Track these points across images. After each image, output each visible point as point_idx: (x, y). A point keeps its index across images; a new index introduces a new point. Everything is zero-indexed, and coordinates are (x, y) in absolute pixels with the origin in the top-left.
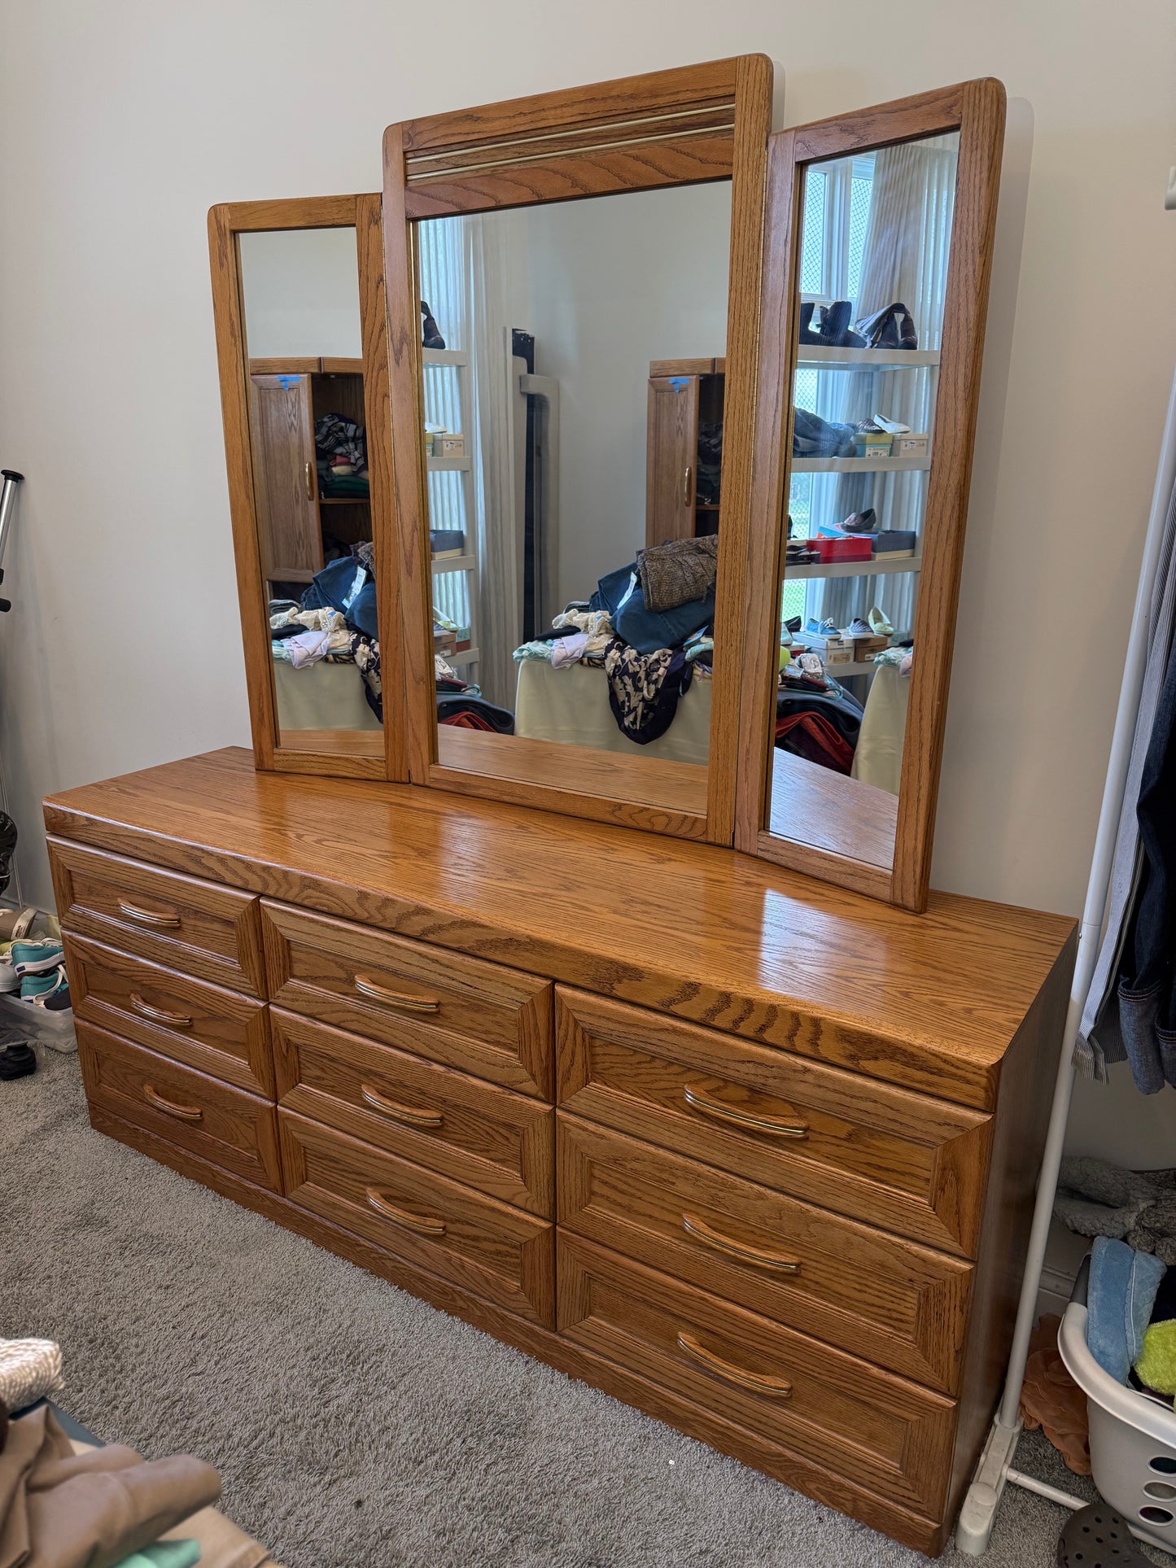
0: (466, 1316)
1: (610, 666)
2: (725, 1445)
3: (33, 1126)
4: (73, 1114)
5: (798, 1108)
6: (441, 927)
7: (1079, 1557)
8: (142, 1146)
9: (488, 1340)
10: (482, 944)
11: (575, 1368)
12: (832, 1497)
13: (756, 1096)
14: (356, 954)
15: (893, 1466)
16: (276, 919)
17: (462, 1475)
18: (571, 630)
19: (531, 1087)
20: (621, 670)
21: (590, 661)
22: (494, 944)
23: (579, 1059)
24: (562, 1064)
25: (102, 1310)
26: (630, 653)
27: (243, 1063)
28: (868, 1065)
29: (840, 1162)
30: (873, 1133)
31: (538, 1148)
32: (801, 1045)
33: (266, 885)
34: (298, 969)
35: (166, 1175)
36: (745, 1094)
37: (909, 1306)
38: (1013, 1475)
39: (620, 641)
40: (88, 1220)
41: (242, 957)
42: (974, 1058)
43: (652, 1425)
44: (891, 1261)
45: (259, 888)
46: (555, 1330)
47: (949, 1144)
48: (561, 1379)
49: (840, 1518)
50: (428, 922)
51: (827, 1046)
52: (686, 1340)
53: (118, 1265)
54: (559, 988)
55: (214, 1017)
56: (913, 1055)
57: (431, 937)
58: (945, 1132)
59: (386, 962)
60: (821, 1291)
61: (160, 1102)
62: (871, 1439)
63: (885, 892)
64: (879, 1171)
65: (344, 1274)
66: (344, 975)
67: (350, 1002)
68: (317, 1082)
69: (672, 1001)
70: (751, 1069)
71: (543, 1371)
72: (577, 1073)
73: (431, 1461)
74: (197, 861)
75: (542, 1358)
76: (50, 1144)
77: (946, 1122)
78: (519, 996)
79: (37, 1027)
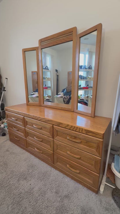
0: (45, 162)
1: (63, 97)
2: (72, 178)
3: (4, 141)
4: (8, 140)
5: (80, 139)
6: (41, 119)
7: (115, 195)
8: (14, 143)
9: (47, 165)
11: (56, 168)
12: (85, 185)
13: (75, 138)
14: (33, 122)
15: (92, 182)
16: (26, 119)
17: (42, 181)
18: (60, 94)
19: (51, 137)
20: (64, 98)
21: (62, 97)
22: (47, 121)
23: (56, 133)
24: (54, 134)
25: (7, 160)
26: (65, 96)
27: (23, 134)
28: (88, 134)
29: (85, 145)
30: (89, 142)
31: (52, 143)
32: (81, 132)
34: (28, 124)
35: (16, 146)
36: (74, 137)
37: (93, 163)
38: (106, 183)
39: (64, 95)
40: (7, 151)
41: (23, 123)
42: (101, 133)
43: (64, 175)
44: (91, 157)
45: (24, 115)
46: (54, 164)
47: (98, 143)
48: (55, 170)
49: (86, 188)
51: (84, 132)
52: (68, 166)
53: (9, 155)
54: (54, 126)
55: (21, 129)
56: (94, 133)
59: (36, 123)
60: (83, 160)
61: (16, 139)
62: (89, 179)
63: (90, 115)
64: (90, 146)
65: (33, 157)
66: (32, 125)
67: (33, 128)
68: (30, 136)
69: (66, 127)
70: (75, 134)
71: (53, 169)
72: (56, 135)
73: (39, 179)
74: (18, 113)
75: (53, 167)
76: (5, 143)
77: (98, 140)
78: (49, 127)
79: (6, 131)
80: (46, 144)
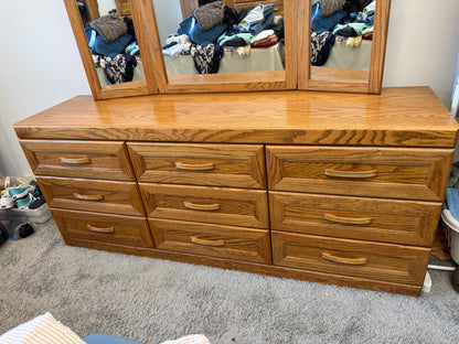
0: (236, 269)
1: (193, 53)
2: (341, 283)
4: (57, 242)
5: (373, 166)
6: (212, 136)
8: (91, 246)
9: (247, 274)
10: (232, 138)
11: (282, 274)
12: (382, 289)
13: (355, 165)
14: (174, 154)
15: (406, 274)
16: (135, 149)
18: (174, 43)
19: (258, 186)
20: (197, 54)
22: (237, 136)
23: (278, 171)
24: (270, 175)
25: (105, 305)
26: (199, 47)
27: (130, 207)
28: (406, 143)
29: (390, 180)
30: (404, 167)
31: (262, 206)
32: (376, 142)
33: (128, 136)
34: (148, 166)
36: (351, 166)
37: (416, 222)
39: (194, 44)
40: (82, 277)
41: (122, 167)
42: (450, 129)
43: (314, 284)
44: (412, 210)
45: (125, 138)
46: (272, 263)
47: (437, 163)
48: (277, 279)
49: (386, 294)
50: (206, 134)
51: (388, 140)
52: (326, 255)
53: (102, 288)
54: (267, 147)
55: (113, 193)
56: (425, 134)
57: (208, 140)
58: (436, 159)
59: (189, 154)
60: (380, 226)
61: (94, 229)
62: (398, 268)
63: (366, 90)
64: (406, 180)
65: (186, 268)
66: (170, 163)
67: (174, 173)
68: (164, 206)
69: (319, 139)
70: (355, 156)
71: (270, 279)
72: (278, 176)
75: (270, 274)
76: (53, 254)
77: (438, 155)
78: (250, 154)
79: (28, 217)
80: (239, 213)
